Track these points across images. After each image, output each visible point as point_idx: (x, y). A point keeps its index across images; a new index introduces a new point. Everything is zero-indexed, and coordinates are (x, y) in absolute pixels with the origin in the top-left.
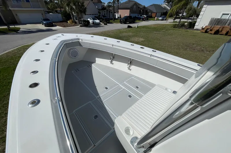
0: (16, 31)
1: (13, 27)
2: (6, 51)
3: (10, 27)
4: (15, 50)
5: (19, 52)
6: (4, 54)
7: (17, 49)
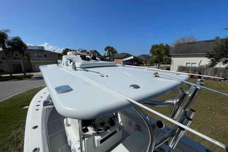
0: (30, 77)
1: (28, 74)
2: (17, 93)
3: (26, 74)
4: (24, 92)
5: (27, 94)
6: (15, 95)
7: (27, 91)
